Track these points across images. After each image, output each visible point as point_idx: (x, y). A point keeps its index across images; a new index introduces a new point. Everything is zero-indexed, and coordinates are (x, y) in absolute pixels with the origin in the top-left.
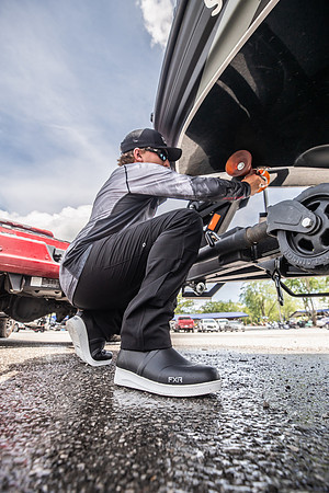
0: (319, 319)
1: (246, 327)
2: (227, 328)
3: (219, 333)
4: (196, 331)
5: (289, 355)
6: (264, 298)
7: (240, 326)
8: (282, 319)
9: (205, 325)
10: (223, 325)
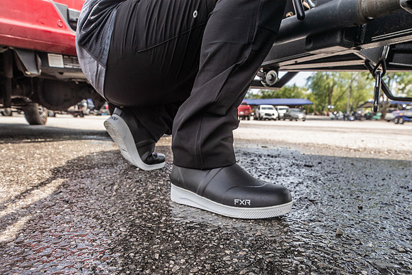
0: (390, 112)
1: (308, 117)
2: (286, 117)
3: (278, 122)
4: (252, 118)
5: (357, 160)
6: (334, 84)
7: (301, 115)
8: (348, 109)
9: (263, 112)
10: (282, 113)
